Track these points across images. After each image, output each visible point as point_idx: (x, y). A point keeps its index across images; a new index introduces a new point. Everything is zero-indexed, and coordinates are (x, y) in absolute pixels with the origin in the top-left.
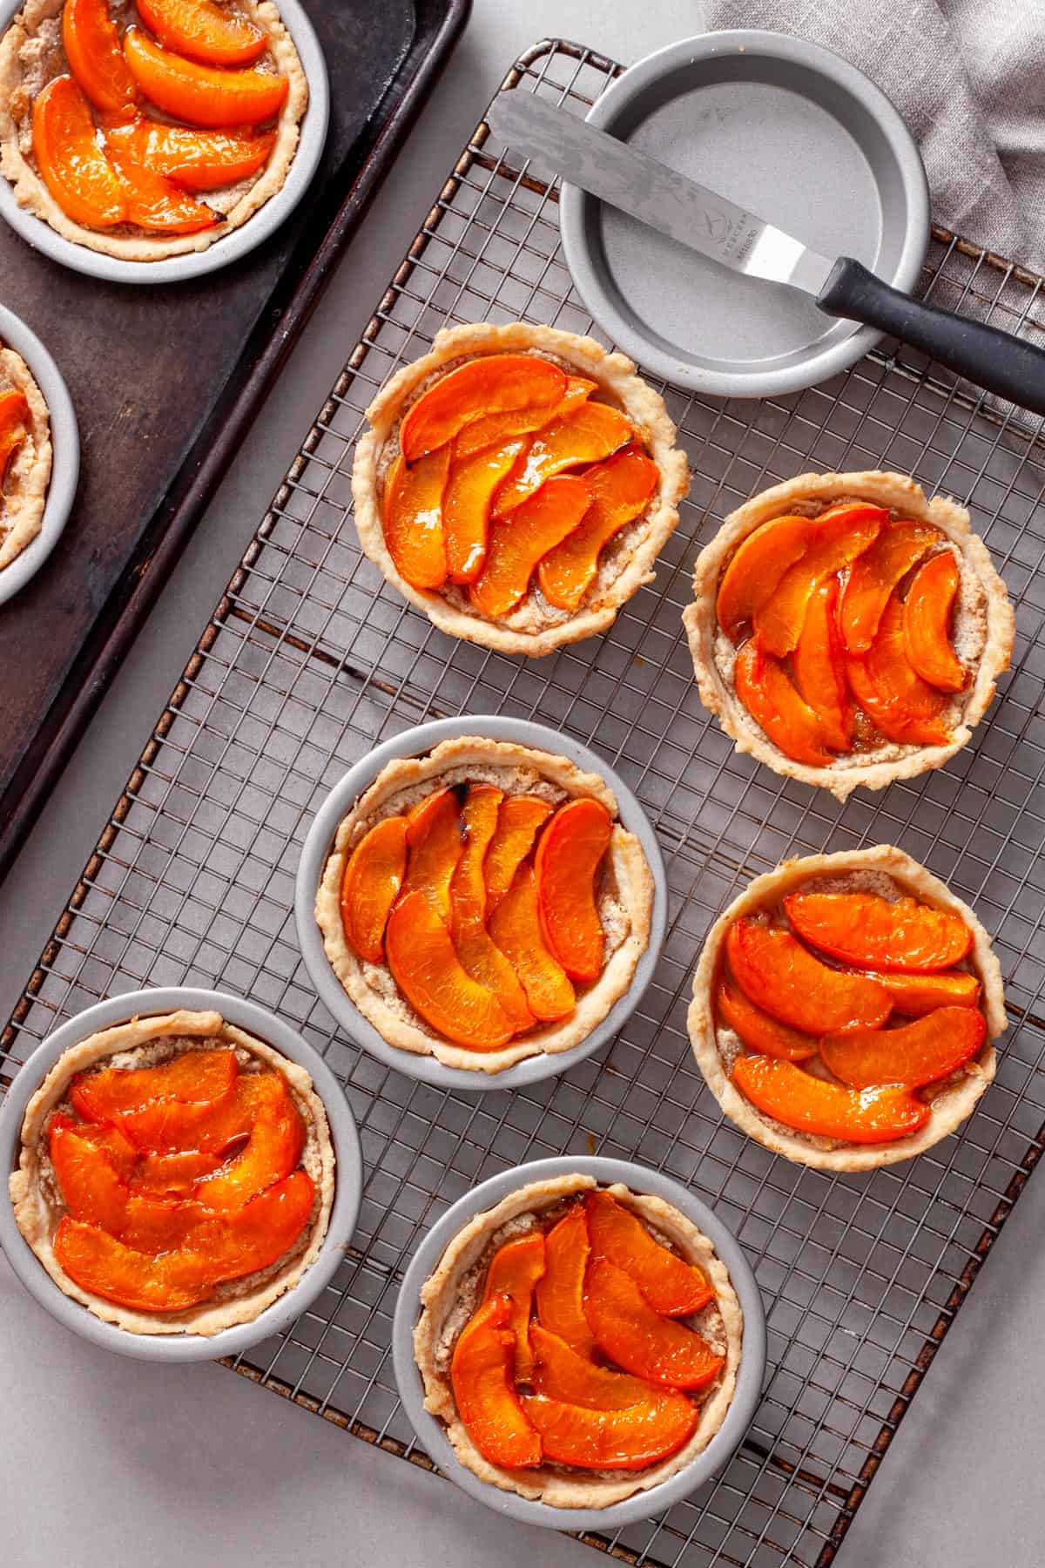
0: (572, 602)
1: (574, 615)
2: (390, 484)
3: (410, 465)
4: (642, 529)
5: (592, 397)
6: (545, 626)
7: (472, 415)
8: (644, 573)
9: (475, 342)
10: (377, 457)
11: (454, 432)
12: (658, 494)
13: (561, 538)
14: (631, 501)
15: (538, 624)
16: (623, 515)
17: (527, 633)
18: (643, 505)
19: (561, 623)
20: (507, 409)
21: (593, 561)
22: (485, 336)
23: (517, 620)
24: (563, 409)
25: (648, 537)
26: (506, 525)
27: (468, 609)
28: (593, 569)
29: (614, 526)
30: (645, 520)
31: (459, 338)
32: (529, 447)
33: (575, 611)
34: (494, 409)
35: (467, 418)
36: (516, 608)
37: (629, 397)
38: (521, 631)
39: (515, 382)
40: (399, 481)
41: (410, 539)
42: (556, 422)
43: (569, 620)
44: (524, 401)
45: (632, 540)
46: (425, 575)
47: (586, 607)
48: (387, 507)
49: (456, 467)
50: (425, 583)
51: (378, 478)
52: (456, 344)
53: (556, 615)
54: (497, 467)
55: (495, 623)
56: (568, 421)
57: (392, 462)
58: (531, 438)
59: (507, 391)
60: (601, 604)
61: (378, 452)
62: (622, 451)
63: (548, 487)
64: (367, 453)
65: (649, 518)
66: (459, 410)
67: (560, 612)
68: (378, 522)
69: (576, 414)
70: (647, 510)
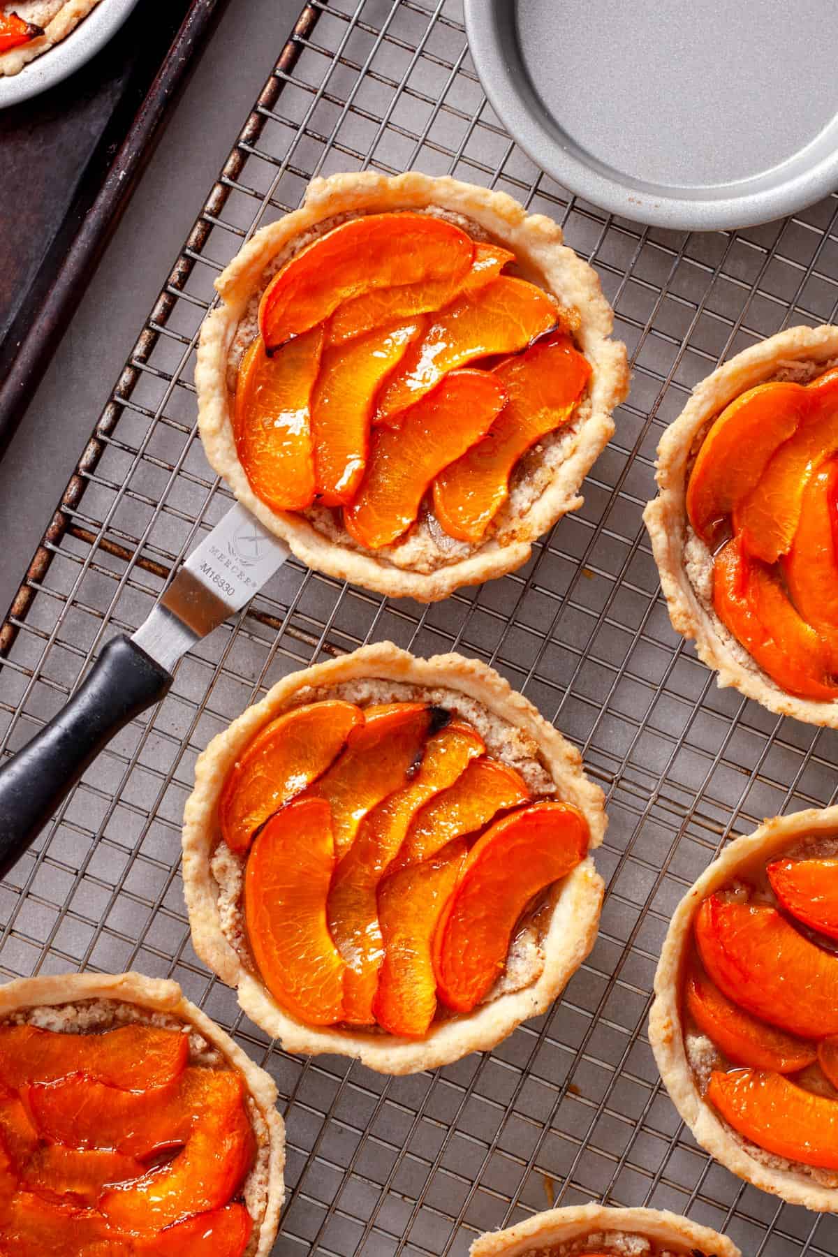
0: (475, 532)
1: (477, 549)
2: (244, 376)
3: (271, 351)
4: (567, 441)
5: (507, 270)
6: (440, 563)
7: (353, 289)
8: (568, 498)
9: (359, 196)
10: (229, 340)
11: (329, 310)
12: (588, 397)
13: (463, 450)
14: (554, 405)
15: (431, 560)
16: (543, 422)
17: (416, 572)
18: (569, 410)
19: (460, 560)
20: (397, 283)
21: (504, 480)
22: (371, 188)
23: (404, 554)
24: (469, 285)
25: (574, 451)
26: (393, 432)
27: (342, 538)
28: (502, 491)
29: (531, 437)
30: (571, 430)
31: (338, 189)
32: (425, 332)
33: (479, 544)
34: (381, 282)
35: (346, 292)
36: (403, 539)
37: (555, 272)
38: (410, 568)
39: (409, 249)
40: (256, 373)
41: (267, 447)
42: (459, 301)
43: (470, 556)
44: (419, 273)
45: (554, 455)
46: (289, 495)
47: (493, 539)
48: (240, 406)
49: (330, 355)
50: (286, 503)
51: (228, 367)
52: (333, 197)
53: (454, 548)
54: (385, 355)
55: (376, 558)
56: (474, 300)
57: (247, 347)
58: (428, 320)
59: (397, 259)
60: (512, 536)
61: (231, 334)
62: (544, 340)
63: (447, 385)
64: (216, 335)
65: (576, 428)
66: (335, 283)
67: (459, 546)
68: (227, 423)
69: (486, 291)
70: (574, 416)
